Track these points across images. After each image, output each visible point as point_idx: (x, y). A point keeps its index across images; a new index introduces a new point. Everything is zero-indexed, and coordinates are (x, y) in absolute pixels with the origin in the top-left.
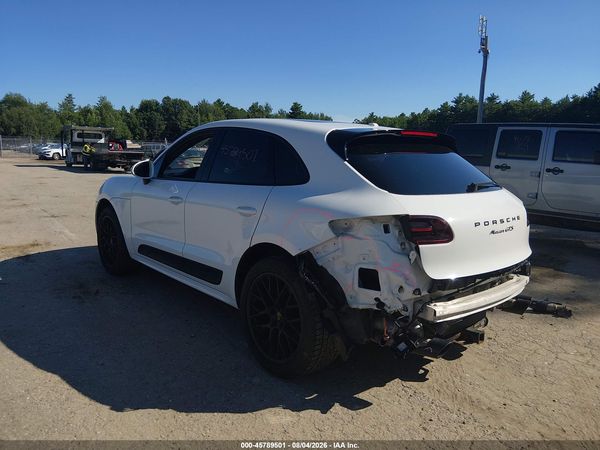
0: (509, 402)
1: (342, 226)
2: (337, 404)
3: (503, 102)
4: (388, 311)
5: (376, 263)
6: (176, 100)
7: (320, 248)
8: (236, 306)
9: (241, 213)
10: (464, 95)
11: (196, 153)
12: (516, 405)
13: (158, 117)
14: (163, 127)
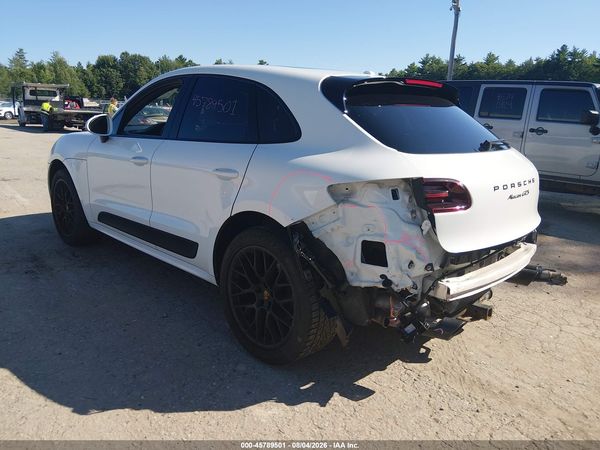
0: (520, 384)
1: (342, 192)
2: (336, 394)
3: (468, 64)
4: (396, 289)
5: (382, 236)
6: (135, 56)
7: (316, 219)
8: (214, 282)
9: (219, 177)
10: (431, 56)
11: (158, 111)
12: (529, 388)
13: (115, 73)
14: (121, 85)
